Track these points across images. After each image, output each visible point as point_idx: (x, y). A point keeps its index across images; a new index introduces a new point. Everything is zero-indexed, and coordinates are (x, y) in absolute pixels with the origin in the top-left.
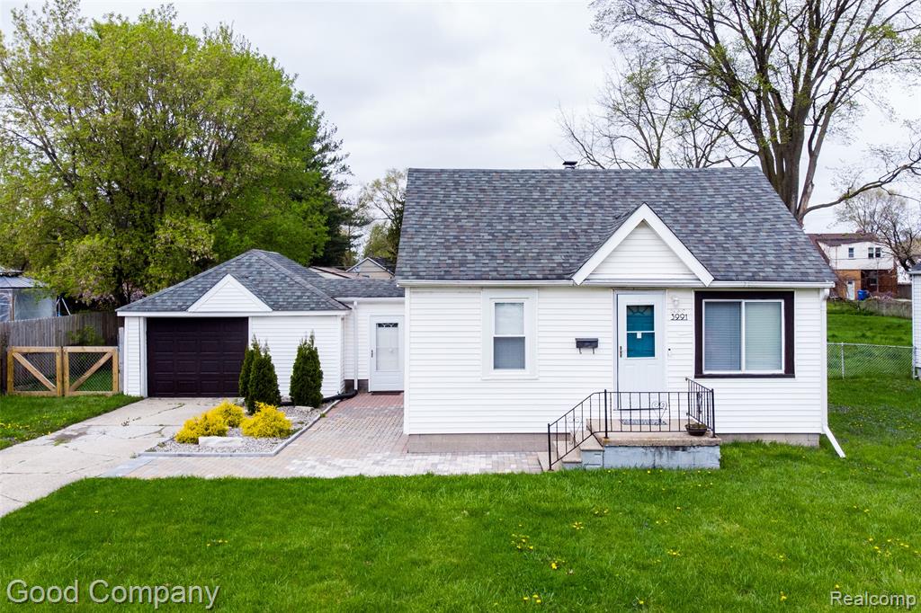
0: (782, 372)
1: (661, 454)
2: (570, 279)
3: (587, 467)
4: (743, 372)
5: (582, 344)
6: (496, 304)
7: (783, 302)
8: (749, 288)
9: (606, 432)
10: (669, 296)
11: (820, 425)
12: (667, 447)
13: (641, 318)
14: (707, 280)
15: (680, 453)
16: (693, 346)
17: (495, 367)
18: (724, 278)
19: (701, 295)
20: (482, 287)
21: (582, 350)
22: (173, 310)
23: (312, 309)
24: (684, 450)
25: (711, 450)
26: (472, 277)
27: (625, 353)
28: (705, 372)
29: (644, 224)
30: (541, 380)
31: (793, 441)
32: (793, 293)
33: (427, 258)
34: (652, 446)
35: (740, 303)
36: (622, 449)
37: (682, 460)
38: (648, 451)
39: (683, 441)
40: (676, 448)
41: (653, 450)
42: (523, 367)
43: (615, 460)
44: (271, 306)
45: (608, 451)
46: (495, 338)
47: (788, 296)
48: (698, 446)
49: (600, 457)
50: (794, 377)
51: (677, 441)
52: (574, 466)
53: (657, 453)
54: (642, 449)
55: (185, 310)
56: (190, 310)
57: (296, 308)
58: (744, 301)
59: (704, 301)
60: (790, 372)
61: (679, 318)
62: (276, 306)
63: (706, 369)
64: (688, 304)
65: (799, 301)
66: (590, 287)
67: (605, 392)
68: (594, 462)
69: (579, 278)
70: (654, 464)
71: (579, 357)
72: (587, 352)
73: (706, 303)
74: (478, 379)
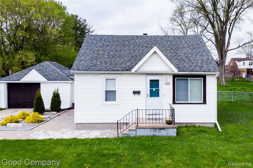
0: (202, 102)
1: (156, 131)
2: (130, 71)
3: (130, 136)
4: (189, 102)
5: (135, 93)
6: (106, 79)
7: (202, 79)
8: (190, 74)
9: (138, 123)
10: (164, 77)
11: (215, 120)
12: (158, 129)
13: (154, 84)
14: (176, 71)
15: (162, 130)
16: (172, 93)
17: (106, 100)
18: (182, 71)
19: (175, 76)
20: (101, 74)
21: (135, 95)
22: (15, 80)
23: (60, 80)
24: (164, 130)
25: (173, 130)
26: (97, 70)
27: (149, 96)
28: (176, 102)
29: (155, 52)
30: (121, 105)
31: (206, 125)
32: (206, 76)
33: (84, 64)
34: (153, 128)
35: (188, 79)
36: (142, 129)
37: (163, 133)
38: (152, 130)
39: (164, 127)
40: (161, 129)
41: (153, 130)
42: (115, 100)
43: (140, 133)
44: (47, 79)
45: (138, 130)
46: (105, 91)
47: (204, 77)
48: (169, 128)
49: (135, 132)
50: (206, 104)
51: (162, 126)
52: (126, 135)
53: (155, 131)
54: (149, 129)
55: (19, 80)
56: (21, 80)
57: (55, 80)
58: (189, 79)
59: (176, 78)
60: (205, 102)
61: (167, 84)
62: (49, 79)
63: (176, 101)
64: (170, 79)
65: (208, 78)
66: (137, 73)
67: (137, 110)
68: (133, 134)
69: (133, 71)
70: (153, 135)
71: (134, 97)
72: (137, 95)
73: (177, 79)
74: (100, 105)
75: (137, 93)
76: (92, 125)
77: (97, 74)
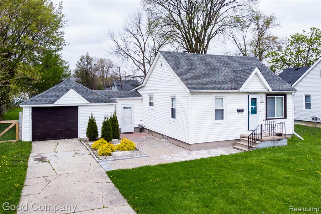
0: (284, 117)
1: (275, 142)
2: (238, 90)
3: (259, 148)
4: (276, 117)
6: (216, 98)
7: (284, 97)
9: (262, 137)
10: (260, 95)
11: (292, 132)
12: (276, 140)
13: (254, 101)
16: (265, 110)
17: (216, 120)
18: (274, 90)
19: (267, 95)
20: (212, 93)
21: (239, 113)
25: (285, 140)
26: (211, 89)
27: (251, 113)
28: (268, 118)
29: (256, 73)
30: (229, 123)
32: (286, 94)
34: (273, 140)
35: (275, 97)
36: (266, 142)
37: (279, 144)
40: (278, 140)
42: (222, 118)
44: (89, 101)
45: (263, 143)
46: (216, 110)
47: (285, 95)
48: (283, 139)
50: (286, 118)
54: (270, 141)
55: (53, 103)
56: (55, 103)
58: (276, 97)
59: (268, 97)
61: (262, 102)
62: (91, 102)
64: (264, 96)
65: (287, 96)
67: (261, 125)
68: (260, 146)
69: (241, 90)
70: (273, 146)
71: (238, 115)
72: (240, 113)
74: (211, 124)
75: (240, 111)
76: (204, 145)
77: (209, 93)
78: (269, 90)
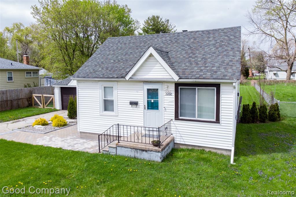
0: (215, 120)
1: (137, 152)
2: (124, 78)
3: (111, 153)
4: (196, 119)
6: (104, 87)
7: (215, 88)
8: (195, 82)
9: (119, 140)
10: (165, 86)
12: (140, 150)
13: (152, 94)
14: (176, 78)
15: (144, 152)
16: (174, 106)
17: (104, 110)
18: (186, 78)
19: (177, 85)
20: (99, 81)
22: (65, 85)
24: (146, 152)
25: (157, 153)
26: (94, 77)
27: (146, 108)
28: (180, 118)
29: (151, 55)
30: (119, 116)
32: (220, 84)
33: (86, 70)
34: (134, 149)
35: (195, 88)
36: (123, 148)
37: (145, 156)
38: (133, 150)
39: (145, 148)
40: (143, 150)
41: (134, 150)
42: (113, 111)
43: (121, 152)
45: (118, 148)
46: (104, 100)
47: (217, 86)
48: (152, 151)
49: (115, 150)
50: (219, 123)
51: (143, 148)
52: (106, 152)
53: (136, 151)
54: (130, 149)
56: (68, 85)
58: (197, 88)
59: (179, 87)
60: (218, 121)
61: (168, 94)
63: (180, 116)
64: (172, 88)
65: (223, 88)
66: (132, 81)
67: (118, 125)
68: (113, 152)
69: (127, 78)
70: (135, 156)
71: (132, 108)
73: (180, 88)
74: (99, 115)
75: (134, 104)
78: (173, 78)
